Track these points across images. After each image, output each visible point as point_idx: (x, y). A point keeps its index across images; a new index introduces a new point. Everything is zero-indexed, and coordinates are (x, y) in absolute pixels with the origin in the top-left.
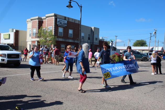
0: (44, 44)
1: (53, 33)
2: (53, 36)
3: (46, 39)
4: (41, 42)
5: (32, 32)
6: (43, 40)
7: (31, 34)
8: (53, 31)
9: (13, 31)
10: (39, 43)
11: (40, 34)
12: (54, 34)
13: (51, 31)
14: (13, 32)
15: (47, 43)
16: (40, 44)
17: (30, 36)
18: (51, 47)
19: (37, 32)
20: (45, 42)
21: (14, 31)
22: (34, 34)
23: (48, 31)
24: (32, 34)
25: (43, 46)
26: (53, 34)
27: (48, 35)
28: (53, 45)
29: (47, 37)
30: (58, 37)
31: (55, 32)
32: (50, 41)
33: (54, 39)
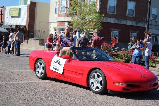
0: (81, 27)
1: (98, 7)
2: (98, 15)
3: (83, 19)
4: (74, 24)
5: (59, 5)
6: (78, 20)
7: (58, 10)
8: (98, 3)
9: (25, 3)
10: (72, 25)
11: (74, 9)
12: (100, 9)
13: (94, 5)
14: (27, 6)
15: (85, 26)
16: (73, 28)
17: (55, 13)
18: (92, 34)
19: (68, 6)
20: (83, 24)
21: (29, 3)
22: (63, 9)
23: (89, 4)
24: (59, 8)
25: (79, 31)
26: (98, 10)
27: (88, 11)
28: (96, 30)
29: (86, 15)
30: (107, 16)
31: (101, 5)
32: (90, 22)
33: (98, 19)
